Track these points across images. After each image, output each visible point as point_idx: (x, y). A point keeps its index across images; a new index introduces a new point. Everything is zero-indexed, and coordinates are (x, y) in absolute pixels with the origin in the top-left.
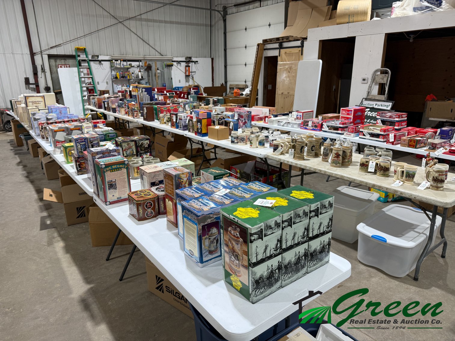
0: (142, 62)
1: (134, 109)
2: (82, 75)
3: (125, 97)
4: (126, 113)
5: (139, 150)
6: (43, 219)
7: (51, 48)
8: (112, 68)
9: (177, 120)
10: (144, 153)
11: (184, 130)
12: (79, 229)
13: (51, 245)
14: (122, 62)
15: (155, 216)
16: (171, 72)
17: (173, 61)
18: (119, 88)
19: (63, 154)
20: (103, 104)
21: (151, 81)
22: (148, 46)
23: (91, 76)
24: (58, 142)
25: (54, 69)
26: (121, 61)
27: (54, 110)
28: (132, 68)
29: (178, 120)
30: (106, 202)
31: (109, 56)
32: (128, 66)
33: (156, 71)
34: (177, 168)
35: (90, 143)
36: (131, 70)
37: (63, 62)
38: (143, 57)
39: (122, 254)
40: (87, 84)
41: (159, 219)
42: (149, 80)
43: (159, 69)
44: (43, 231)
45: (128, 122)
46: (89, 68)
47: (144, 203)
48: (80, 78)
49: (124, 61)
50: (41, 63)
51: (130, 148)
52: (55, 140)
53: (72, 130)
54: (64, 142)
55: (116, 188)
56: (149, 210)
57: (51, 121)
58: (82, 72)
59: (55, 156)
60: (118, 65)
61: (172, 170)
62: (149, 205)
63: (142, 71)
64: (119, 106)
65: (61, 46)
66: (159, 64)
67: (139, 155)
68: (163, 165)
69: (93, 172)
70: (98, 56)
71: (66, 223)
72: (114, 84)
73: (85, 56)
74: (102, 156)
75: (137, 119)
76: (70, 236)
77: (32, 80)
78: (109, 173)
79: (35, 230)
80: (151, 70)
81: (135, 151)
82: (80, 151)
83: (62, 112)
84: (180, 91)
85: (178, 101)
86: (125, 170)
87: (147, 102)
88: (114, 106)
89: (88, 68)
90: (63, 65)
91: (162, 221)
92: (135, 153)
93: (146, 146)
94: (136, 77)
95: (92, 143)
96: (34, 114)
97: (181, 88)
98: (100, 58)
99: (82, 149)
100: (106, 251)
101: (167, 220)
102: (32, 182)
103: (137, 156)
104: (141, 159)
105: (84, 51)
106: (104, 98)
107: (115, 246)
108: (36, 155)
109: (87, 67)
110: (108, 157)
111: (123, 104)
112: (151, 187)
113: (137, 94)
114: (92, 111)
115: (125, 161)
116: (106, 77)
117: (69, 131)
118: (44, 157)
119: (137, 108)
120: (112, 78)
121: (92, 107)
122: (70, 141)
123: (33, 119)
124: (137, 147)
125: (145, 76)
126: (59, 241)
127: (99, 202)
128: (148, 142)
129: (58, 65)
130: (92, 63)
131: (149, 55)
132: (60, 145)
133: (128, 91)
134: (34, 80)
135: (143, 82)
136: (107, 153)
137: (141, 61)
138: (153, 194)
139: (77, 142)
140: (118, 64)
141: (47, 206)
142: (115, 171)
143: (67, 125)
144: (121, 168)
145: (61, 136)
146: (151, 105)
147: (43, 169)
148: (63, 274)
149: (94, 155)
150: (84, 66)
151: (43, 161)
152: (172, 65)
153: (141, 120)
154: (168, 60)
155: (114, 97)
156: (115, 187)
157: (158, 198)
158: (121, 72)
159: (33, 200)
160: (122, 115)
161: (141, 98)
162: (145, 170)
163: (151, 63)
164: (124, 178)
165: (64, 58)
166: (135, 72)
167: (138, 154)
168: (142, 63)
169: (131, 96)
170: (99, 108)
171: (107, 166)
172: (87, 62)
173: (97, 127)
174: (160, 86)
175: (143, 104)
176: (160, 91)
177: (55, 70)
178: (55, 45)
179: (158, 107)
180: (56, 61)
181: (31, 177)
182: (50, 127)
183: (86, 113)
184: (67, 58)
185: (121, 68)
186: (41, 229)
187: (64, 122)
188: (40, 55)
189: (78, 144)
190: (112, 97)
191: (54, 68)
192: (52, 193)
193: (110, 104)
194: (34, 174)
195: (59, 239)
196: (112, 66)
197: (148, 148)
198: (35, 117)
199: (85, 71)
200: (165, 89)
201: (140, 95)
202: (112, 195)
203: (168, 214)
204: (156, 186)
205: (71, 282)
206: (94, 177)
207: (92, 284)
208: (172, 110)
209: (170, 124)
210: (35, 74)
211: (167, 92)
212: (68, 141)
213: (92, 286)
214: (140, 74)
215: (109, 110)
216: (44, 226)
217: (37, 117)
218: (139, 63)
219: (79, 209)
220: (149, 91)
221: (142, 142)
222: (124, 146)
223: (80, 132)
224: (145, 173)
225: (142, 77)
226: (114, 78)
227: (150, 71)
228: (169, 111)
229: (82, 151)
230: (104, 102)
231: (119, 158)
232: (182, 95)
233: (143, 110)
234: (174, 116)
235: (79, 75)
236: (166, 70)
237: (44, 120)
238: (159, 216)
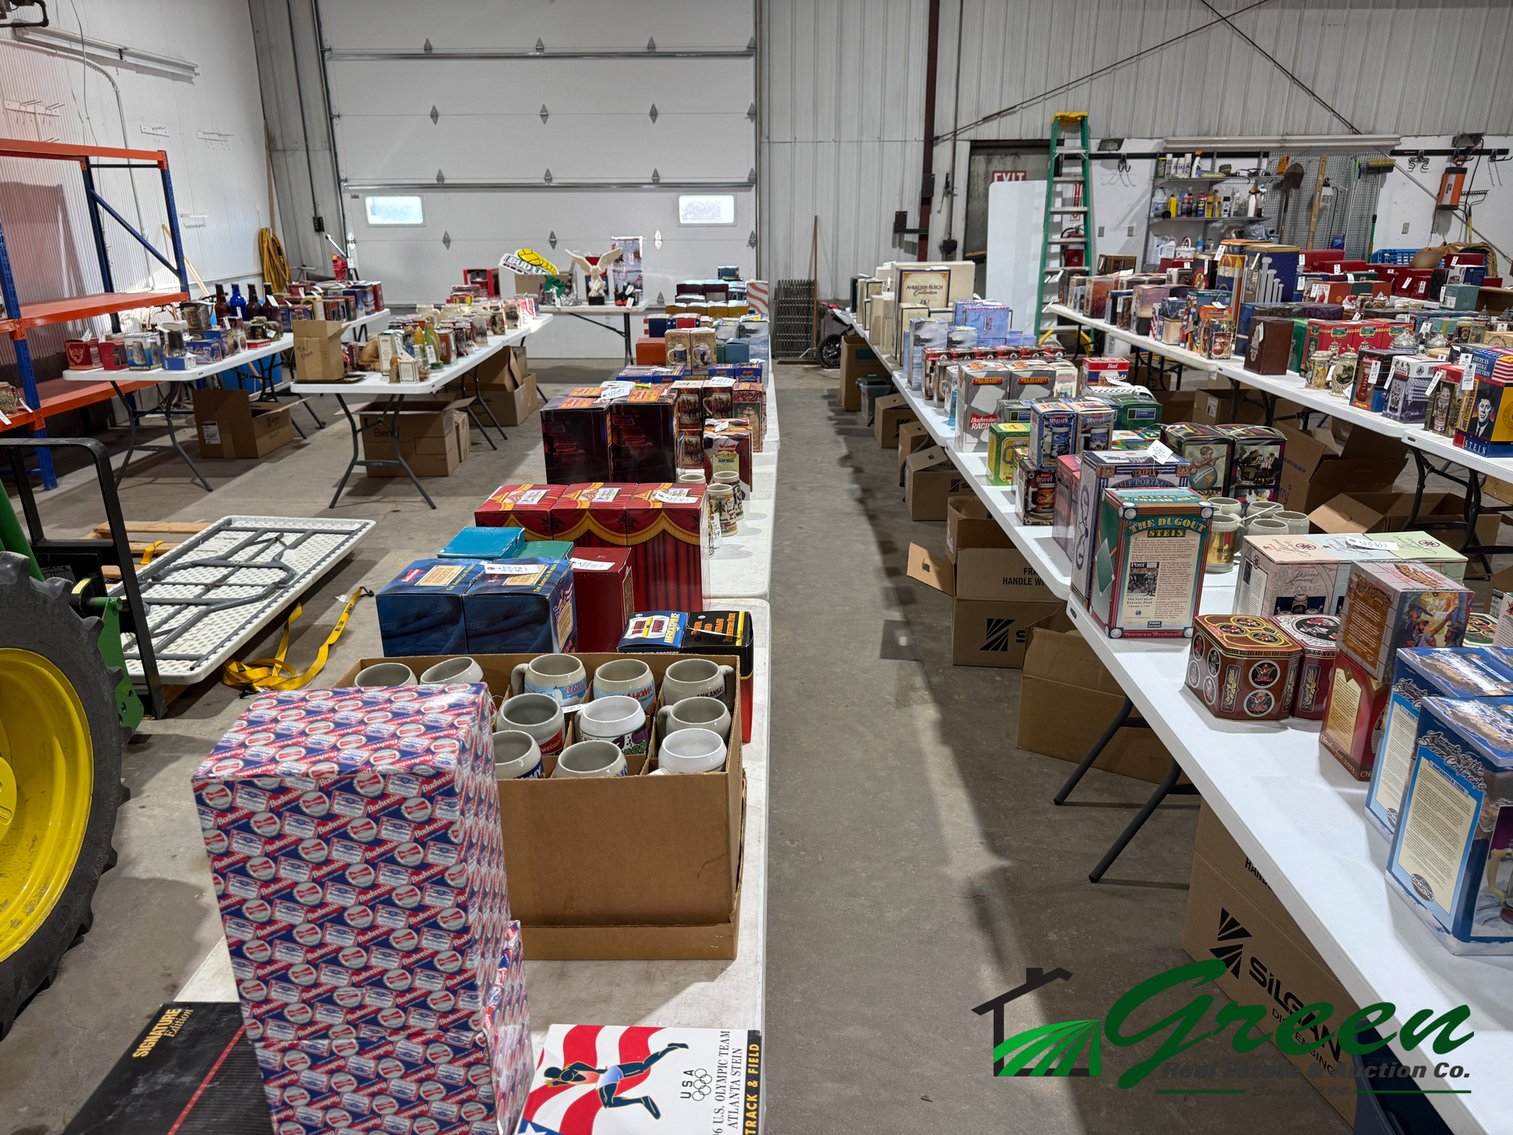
0: (1271, 158)
1: (1218, 328)
2: (1058, 204)
3: (1191, 282)
4: (1184, 339)
5: (1238, 475)
6: (890, 627)
7: (986, 119)
8: (1159, 180)
9: (1383, 377)
10: (1250, 488)
11: (1407, 419)
12: (984, 684)
13: (905, 706)
14: (1198, 159)
15: (1275, 717)
16: (1377, 194)
17: (1394, 153)
18: (1166, 249)
19: (986, 454)
20: (1109, 302)
21: (1287, 228)
22: (1308, 98)
23: (1085, 209)
24: (977, 414)
25: (979, 183)
26: (1194, 157)
27: (972, 316)
28: (1231, 181)
29: (1390, 378)
30: (1109, 626)
31: (1156, 141)
32: (1217, 175)
33: (1317, 188)
34: (1411, 566)
35: (1083, 432)
36: (1223, 189)
37: (1008, 162)
38: (1278, 141)
39: (1106, 799)
40: (1065, 235)
41: (1290, 731)
42: (1281, 222)
43: (1330, 182)
44: (888, 661)
45: (1180, 367)
46: (1084, 183)
47: (1249, 664)
48: (1049, 214)
49: (1206, 155)
50: (947, 168)
51: (1208, 464)
52: (970, 407)
53: (1023, 383)
54: (994, 416)
55: (1151, 592)
56: (1262, 691)
57: (959, 350)
58: (1060, 194)
59: (959, 454)
60: (1180, 171)
61: (1387, 571)
62: (1265, 675)
63: (1263, 190)
64: (1164, 314)
65: (1015, 112)
66: (1333, 167)
67: (1232, 493)
68: (1333, 543)
69: (1089, 527)
70: (1120, 142)
71: (950, 657)
72: (1151, 234)
73: (1079, 143)
74: (1127, 482)
75: (1220, 364)
76: (956, 697)
77: (913, 222)
78: (1142, 538)
79: (868, 653)
80: (1297, 186)
81: (1221, 476)
82: (1048, 452)
83: (993, 323)
84: (1399, 264)
85: (1388, 304)
86: (1194, 539)
87: (1268, 305)
88: (1147, 313)
89: (1080, 182)
90: (1007, 173)
91: (1300, 743)
92: (1220, 484)
93: (1267, 464)
94: (1236, 213)
95: (1088, 431)
96: (919, 326)
97: (1403, 253)
98: (1124, 150)
99: (1056, 447)
100: (1057, 775)
101: (1321, 742)
102: (872, 517)
103: (1226, 494)
104: (1238, 505)
105: (1080, 125)
106: (1117, 282)
107: (1090, 769)
108: (890, 442)
109: (1079, 179)
110: (1146, 486)
111: (1180, 306)
112: (1276, 613)
113: (1236, 276)
114: (1063, 320)
115: (1203, 508)
116: (1131, 210)
117: (1012, 386)
118: (912, 451)
119: (1230, 323)
120: (1152, 215)
121: (1067, 311)
122: (1015, 417)
123: (912, 338)
124: (1232, 462)
125: (1271, 209)
126: (926, 702)
127: (1085, 624)
128: (1275, 450)
129: (994, 172)
130: (1096, 167)
131: (1302, 132)
132: (980, 427)
133: (1206, 263)
134: (918, 219)
135: (1259, 230)
136: (1145, 474)
137: (1266, 155)
138: (1287, 639)
139: (1046, 423)
140: (1183, 168)
141: (905, 595)
142: (1162, 536)
143: (1011, 367)
144: (1184, 529)
145: (988, 399)
146: (1284, 316)
147: (902, 484)
148: (929, 799)
149: (1104, 472)
150: (1069, 175)
151: (909, 463)
152: (1390, 168)
153: (1235, 367)
154: (1376, 148)
155: (1150, 282)
156: (1152, 587)
157: (1302, 660)
158: (1186, 196)
159: (871, 568)
160: (1165, 344)
161: (1248, 289)
162: (1266, 551)
163: (1302, 161)
164: (1188, 565)
165: (1014, 151)
166: (1237, 195)
167: (1231, 488)
168: (1269, 163)
169: (1212, 280)
170: (1093, 315)
171: (1143, 514)
172: (1080, 161)
173: (1097, 380)
174: (1319, 248)
175: (1253, 311)
176: (1319, 265)
177: (981, 189)
178: (997, 111)
179: (1310, 324)
180: (989, 162)
181: (871, 504)
182: (966, 369)
183: (1042, 328)
184: (1023, 151)
185: (1189, 182)
186: (884, 656)
187: (996, 355)
188: (949, 144)
189: (1046, 431)
190: (1143, 282)
191: (981, 182)
192: (928, 562)
193: (1133, 306)
194: (879, 495)
195: (926, 694)
196: (1161, 173)
197: (1271, 472)
198: (919, 333)
199: (1069, 191)
200: (1340, 257)
201: (1250, 279)
202: (1135, 610)
203: (1330, 722)
204: (1294, 613)
205: (948, 832)
206: (1087, 541)
207: (1007, 858)
208: (1368, 339)
209: (1348, 390)
210: (926, 201)
211: (1345, 268)
212: (1008, 415)
213: (1005, 863)
214: (1253, 201)
215: (1127, 326)
216: (890, 650)
217: (924, 334)
218: (1260, 164)
219: (994, 625)
220: (1284, 265)
221: (1254, 448)
222: (1191, 454)
223: (1043, 392)
224: (1262, 561)
225: (1258, 212)
226: (1156, 216)
227: (1293, 191)
228: (1353, 340)
229: (1055, 453)
230: (1115, 298)
231: (1180, 495)
232: (1408, 281)
233: (1251, 333)
234: (1374, 362)
235: (1049, 203)
236: (1358, 186)
237: (940, 346)
238: (1291, 720)
